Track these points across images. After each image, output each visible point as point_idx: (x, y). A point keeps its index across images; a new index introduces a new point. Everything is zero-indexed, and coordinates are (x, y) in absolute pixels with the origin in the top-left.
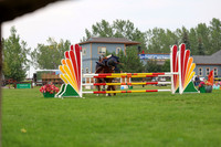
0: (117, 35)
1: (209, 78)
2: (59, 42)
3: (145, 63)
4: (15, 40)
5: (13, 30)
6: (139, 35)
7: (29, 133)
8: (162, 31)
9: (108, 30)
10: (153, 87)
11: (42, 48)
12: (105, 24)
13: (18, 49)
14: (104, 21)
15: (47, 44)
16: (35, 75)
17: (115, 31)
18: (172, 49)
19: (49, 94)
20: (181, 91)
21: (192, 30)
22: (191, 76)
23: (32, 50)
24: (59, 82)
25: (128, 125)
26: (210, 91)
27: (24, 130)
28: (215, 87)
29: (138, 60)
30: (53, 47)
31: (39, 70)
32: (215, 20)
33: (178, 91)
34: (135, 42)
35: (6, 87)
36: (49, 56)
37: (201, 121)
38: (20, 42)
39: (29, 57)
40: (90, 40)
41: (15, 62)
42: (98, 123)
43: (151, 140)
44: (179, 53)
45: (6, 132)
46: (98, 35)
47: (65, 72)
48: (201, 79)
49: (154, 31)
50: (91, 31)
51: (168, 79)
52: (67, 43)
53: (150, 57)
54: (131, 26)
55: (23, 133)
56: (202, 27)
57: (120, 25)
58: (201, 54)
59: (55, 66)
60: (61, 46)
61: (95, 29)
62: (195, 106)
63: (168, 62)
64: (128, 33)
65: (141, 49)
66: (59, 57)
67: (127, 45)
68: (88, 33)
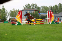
0: (32, 8)
1: (58, 20)
2: (16, 10)
3: (40, 16)
4: (4, 9)
5: (3, 7)
6: (38, 8)
7: (8, 35)
8: (45, 7)
9: (30, 7)
10: (42, 22)
11: (11, 11)
12: (29, 5)
13: (4, 12)
14: (29, 4)
15: (13, 10)
16: (9, 19)
17: (32, 7)
18: (48, 12)
19: (13, 24)
20: (50, 24)
21: (53, 6)
22: (53, 19)
23: (8, 12)
24: (16, 21)
25: (35, 33)
26: (58, 23)
27: (6, 34)
28: (60, 22)
29: (38, 15)
30: (14, 11)
31: (10, 18)
32: (60, 4)
33: (49, 23)
34: (37, 10)
35: (1, 23)
36: (13, 14)
37: (56, 32)
38: (5, 10)
39: (7, 14)
40: (25, 9)
41: (4, 15)
42: (27, 32)
43: (42, 37)
44: (50, 13)
45: (1, 35)
46: (27, 8)
47: (18, 18)
48: (56, 20)
49: (43, 7)
50: (25, 7)
51: (47, 20)
52: (18, 10)
53: (41, 14)
54: (36, 5)
55: (6, 35)
56: (56, 6)
57: (33, 5)
58: (56, 13)
59: (15, 16)
60: (16, 11)
61: (26, 6)
62: (54, 28)
63: (47, 15)
64: (35, 7)
65: (39, 12)
66: (16, 14)
67: (35, 11)
68: (24, 7)
